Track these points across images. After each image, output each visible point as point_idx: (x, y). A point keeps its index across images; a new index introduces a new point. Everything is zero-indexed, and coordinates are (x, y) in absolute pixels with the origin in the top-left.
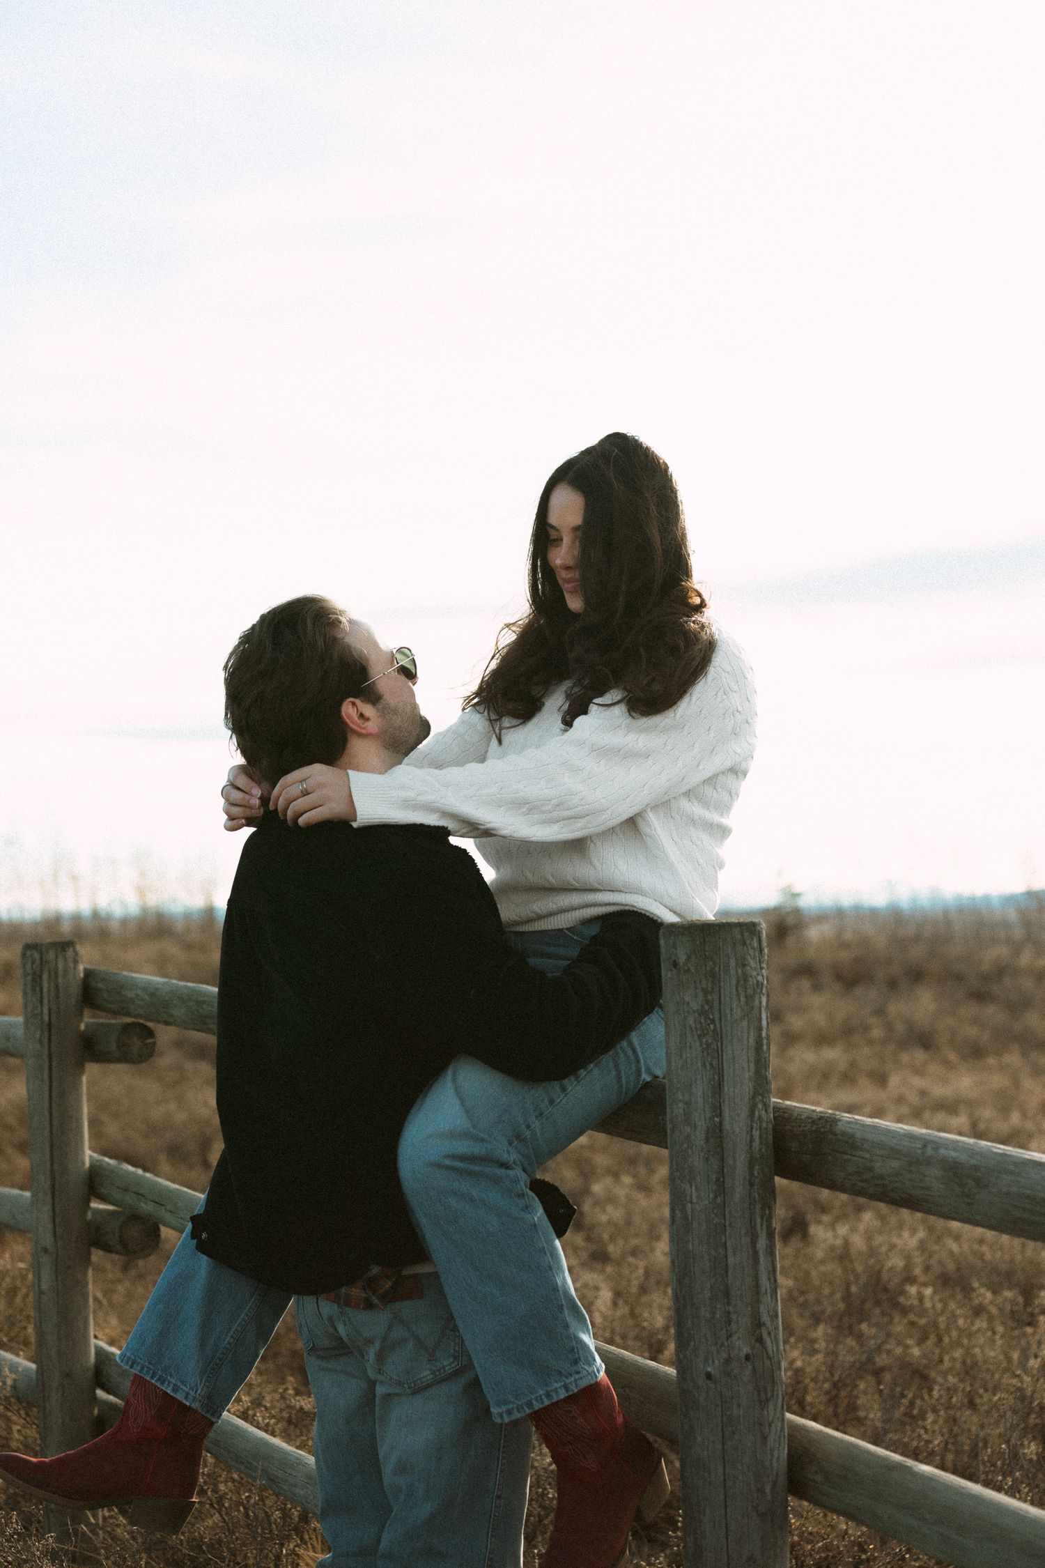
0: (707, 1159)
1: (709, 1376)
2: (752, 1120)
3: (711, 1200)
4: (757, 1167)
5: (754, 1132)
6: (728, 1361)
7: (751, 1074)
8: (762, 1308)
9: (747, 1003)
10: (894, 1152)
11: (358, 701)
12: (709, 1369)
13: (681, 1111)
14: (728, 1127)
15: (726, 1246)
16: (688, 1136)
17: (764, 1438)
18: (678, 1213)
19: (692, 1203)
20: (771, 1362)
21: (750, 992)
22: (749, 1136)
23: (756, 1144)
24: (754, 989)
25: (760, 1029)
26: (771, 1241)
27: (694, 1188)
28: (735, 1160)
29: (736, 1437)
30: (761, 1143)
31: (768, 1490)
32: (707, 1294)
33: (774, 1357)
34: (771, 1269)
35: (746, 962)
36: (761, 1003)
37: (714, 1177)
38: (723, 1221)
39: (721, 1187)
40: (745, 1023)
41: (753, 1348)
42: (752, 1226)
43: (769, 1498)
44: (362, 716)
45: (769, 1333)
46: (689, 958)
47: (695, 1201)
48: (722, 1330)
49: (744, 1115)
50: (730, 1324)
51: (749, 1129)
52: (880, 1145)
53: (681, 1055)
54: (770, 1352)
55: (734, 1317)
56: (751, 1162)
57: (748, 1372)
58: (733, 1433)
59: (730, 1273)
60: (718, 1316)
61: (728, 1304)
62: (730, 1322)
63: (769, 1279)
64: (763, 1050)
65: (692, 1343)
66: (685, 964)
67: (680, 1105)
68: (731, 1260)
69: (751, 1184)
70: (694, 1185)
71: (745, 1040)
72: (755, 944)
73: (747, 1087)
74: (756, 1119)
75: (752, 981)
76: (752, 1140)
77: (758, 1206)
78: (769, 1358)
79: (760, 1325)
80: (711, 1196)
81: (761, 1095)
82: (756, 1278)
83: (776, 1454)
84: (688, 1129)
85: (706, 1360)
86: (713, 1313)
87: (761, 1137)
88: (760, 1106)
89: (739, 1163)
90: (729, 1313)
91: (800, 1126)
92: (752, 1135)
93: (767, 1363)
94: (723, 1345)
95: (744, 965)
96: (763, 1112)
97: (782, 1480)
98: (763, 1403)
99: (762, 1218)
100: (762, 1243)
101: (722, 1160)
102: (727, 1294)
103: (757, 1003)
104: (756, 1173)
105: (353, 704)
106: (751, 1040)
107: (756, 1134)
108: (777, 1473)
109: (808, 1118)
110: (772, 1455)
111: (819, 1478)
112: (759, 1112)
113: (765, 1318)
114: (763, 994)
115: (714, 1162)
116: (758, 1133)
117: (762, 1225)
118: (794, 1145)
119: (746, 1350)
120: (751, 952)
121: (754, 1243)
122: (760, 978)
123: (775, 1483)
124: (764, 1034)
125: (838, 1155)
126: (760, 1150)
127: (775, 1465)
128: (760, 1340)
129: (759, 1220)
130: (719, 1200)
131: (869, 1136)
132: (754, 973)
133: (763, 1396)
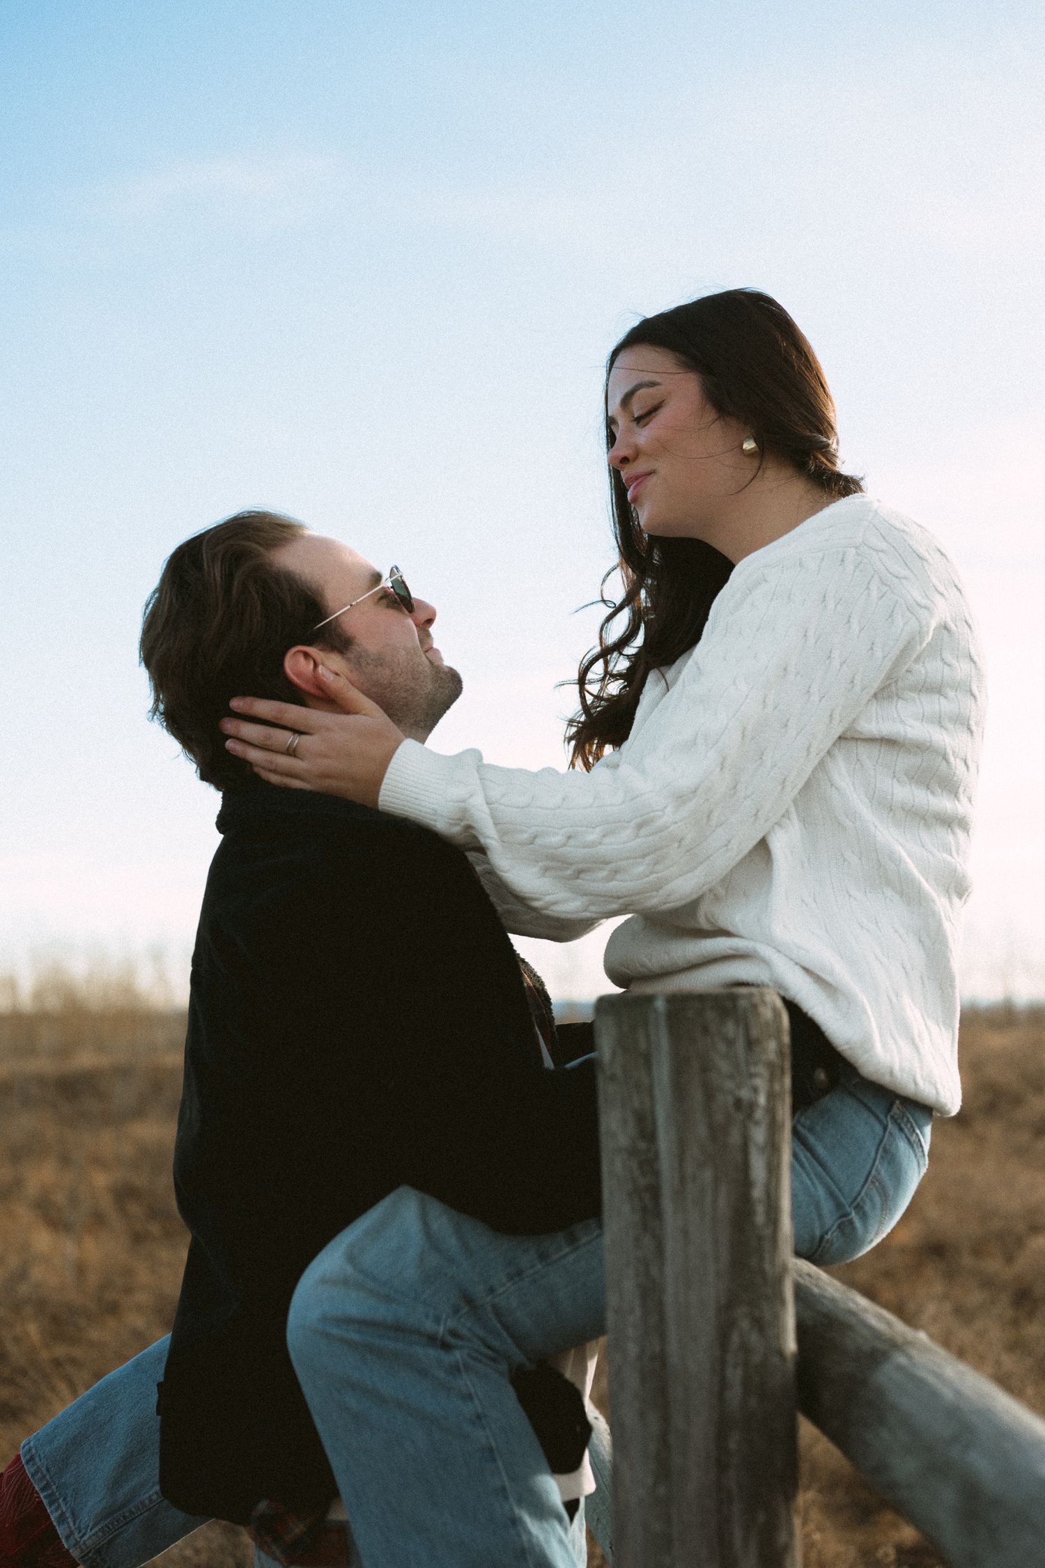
5: (731, 1369)
7: (725, 1263)
9: (715, 1136)
21: (719, 1118)
22: (716, 1379)
23: (735, 1393)
25: (745, 1183)
30: (745, 1393)
36: (746, 1140)
40: (708, 1175)
49: (706, 1338)
51: (717, 1365)
56: (723, 1427)
69: (722, 1466)
71: (710, 1201)
73: (713, 1287)
75: (724, 1101)
76: (723, 1384)
81: (747, 1305)
87: (746, 1383)
88: (745, 1324)
92: (724, 1377)
103: (735, 1138)
104: (732, 1446)
106: (720, 1203)
107: (735, 1375)
114: (757, 1123)
116: (739, 1372)
120: (722, 1047)
122: (745, 1094)
124: (757, 1193)
129: (738, 1534)
132: (729, 1085)
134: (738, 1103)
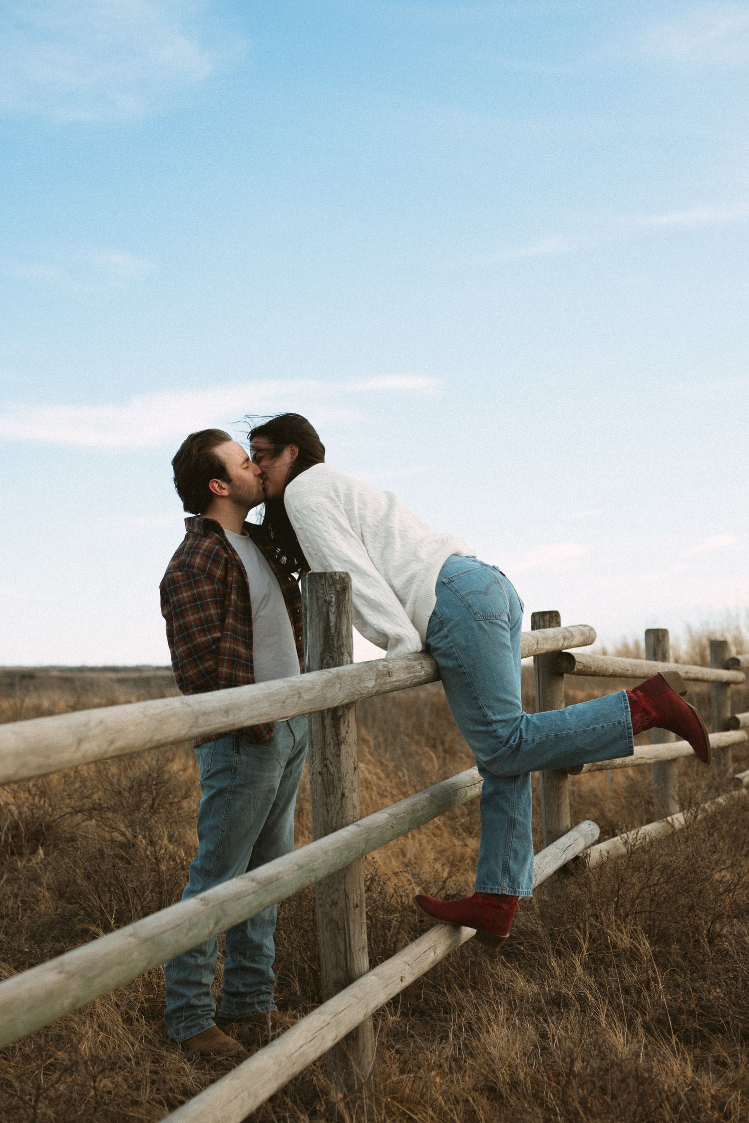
21: (320, 604)
25: (328, 621)
33: (334, 775)
40: (317, 619)
45: (331, 763)
62: (313, 756)
63: (333, 739)
64: (331, 632)
82: (324, 737)
90: (313, 752)
93: (330, 777)
106: (321, 627)
113: (329, 756)
121: (323, 721)
128: (326, 766)
133: (328, 792)
134: (325, 601)
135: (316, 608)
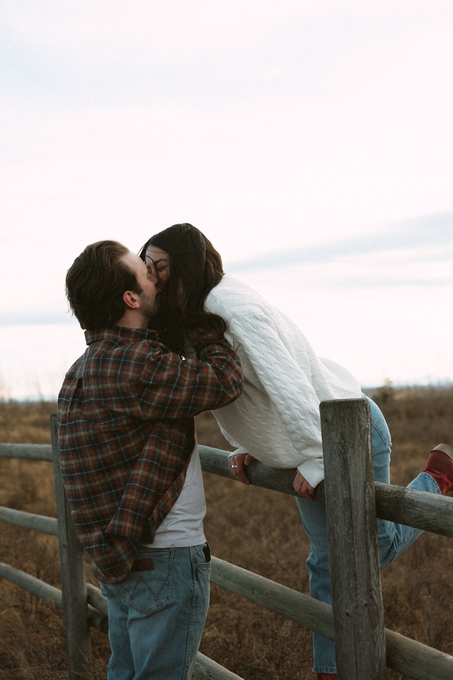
0: (344, 512)
1: (347, 614)
2: (365, 494)
3: (346, 532)
4: (368, 516)
5: (366, 498)
6: (356, 607)
7: (364, 471)
8: (372, 581)
9: (361, 438)
10: (432, 508)
11: (131, 292)
12: (348, 611)
13: (331, 490)
14: (353, 497)
15: (354, 553)
16: (335, 501)
17: (375, 643)
18: (331, 538)
19: (337, 533)
20: (377, 607)
21: (363, 433)
22: (363, 501)
23: (367, 505)
24: (364, 432)
25: (368, 450)
26: (375, 551)
27: (338, 526)
28: (357, 513)
29: (361, 643)
30: (369, 504)
31: (377, 667)
32: (346, 576)
33: (378, 605)
34: (376, 563)
35: (360, 419)
36: (368, 438)
37: (347, 521)
38: (352, 541)
39: (351, 526)
40: (360, 448)
41: (368, 600)
42: (367, 544)
43: (377, 671)
44: (132, 299)
45: (376, 594)
46: (333, 418)
47: (339, 532)
48: (353, 593)
49: (361, 491)
50: (357, 590)
51: (364, 498)
52: (426, 505)
53: (331, 463)
54: (376, 602)
55: (359, 586)
56: (365, 513)
57: (366, 612)
58: (360, 641)
59: (356, 566)
60: (351, 586)
61: (356, 580)
63: (375, 568)
64: (369, 460)
65: (339, 599)
66: (331, 421)
67: (331, 487)
68: (357, 560)
69: (366, 524)
70: (338, 525)
71: (361, 455)
72: (364, 410)
73: (362, 478)
74: (367, 493)
75: (363, 428)
76: (365, 503)
77: (369, 534)
78: (376, 605)
79: (371, 590)
80: (346, 529)
81: (369, 481)
82: (369, 568)
83: (380, 651)
84: (335, 499)
85: (346, 607)
86: (349, 585)
87: (369, 502)
88: (369, 486)
89: (359, 514)
90: (356, 584)
91: (388, 495)
92: (365, 501)
93: (375, 607)
94: (354, 600)
95: (359, 421)
96: (370, 489)
97: (384, 662)
98: (374, 627)
99: (371, 540)
100: (371, 551)
101: (351, 513)
102: (355, 576)
103: (366, 438)
104: (367, 518)
105: (129, 294)
106: (364, 456)
107: (367, 500)
108: (381, 659)
109: (392, 491)
110: (379, 651)
111: (401, 661)
112: (368, 489)
113: (374, 587)
114: (369, 434)
115: (347, 513)
116: (368, 499)
117: (371, 543)
118: (386, 504)
119: (365, 602)
120: (363, 414)
121: (367, 551)
122: (367, 426)
123: (380, 665)
124: (370, 453)
125: (407, 509)
126: (369, 508)
127: (380, 654)
128: (372, 597)
129: (369, 541)
130: (350, 531)
131: (420, 500)
132: (364, 424)
133: (373, 624)
135: (359, 437)
